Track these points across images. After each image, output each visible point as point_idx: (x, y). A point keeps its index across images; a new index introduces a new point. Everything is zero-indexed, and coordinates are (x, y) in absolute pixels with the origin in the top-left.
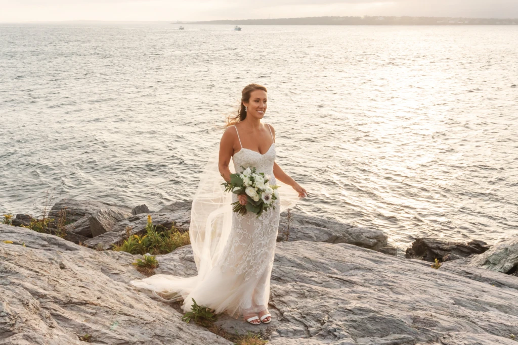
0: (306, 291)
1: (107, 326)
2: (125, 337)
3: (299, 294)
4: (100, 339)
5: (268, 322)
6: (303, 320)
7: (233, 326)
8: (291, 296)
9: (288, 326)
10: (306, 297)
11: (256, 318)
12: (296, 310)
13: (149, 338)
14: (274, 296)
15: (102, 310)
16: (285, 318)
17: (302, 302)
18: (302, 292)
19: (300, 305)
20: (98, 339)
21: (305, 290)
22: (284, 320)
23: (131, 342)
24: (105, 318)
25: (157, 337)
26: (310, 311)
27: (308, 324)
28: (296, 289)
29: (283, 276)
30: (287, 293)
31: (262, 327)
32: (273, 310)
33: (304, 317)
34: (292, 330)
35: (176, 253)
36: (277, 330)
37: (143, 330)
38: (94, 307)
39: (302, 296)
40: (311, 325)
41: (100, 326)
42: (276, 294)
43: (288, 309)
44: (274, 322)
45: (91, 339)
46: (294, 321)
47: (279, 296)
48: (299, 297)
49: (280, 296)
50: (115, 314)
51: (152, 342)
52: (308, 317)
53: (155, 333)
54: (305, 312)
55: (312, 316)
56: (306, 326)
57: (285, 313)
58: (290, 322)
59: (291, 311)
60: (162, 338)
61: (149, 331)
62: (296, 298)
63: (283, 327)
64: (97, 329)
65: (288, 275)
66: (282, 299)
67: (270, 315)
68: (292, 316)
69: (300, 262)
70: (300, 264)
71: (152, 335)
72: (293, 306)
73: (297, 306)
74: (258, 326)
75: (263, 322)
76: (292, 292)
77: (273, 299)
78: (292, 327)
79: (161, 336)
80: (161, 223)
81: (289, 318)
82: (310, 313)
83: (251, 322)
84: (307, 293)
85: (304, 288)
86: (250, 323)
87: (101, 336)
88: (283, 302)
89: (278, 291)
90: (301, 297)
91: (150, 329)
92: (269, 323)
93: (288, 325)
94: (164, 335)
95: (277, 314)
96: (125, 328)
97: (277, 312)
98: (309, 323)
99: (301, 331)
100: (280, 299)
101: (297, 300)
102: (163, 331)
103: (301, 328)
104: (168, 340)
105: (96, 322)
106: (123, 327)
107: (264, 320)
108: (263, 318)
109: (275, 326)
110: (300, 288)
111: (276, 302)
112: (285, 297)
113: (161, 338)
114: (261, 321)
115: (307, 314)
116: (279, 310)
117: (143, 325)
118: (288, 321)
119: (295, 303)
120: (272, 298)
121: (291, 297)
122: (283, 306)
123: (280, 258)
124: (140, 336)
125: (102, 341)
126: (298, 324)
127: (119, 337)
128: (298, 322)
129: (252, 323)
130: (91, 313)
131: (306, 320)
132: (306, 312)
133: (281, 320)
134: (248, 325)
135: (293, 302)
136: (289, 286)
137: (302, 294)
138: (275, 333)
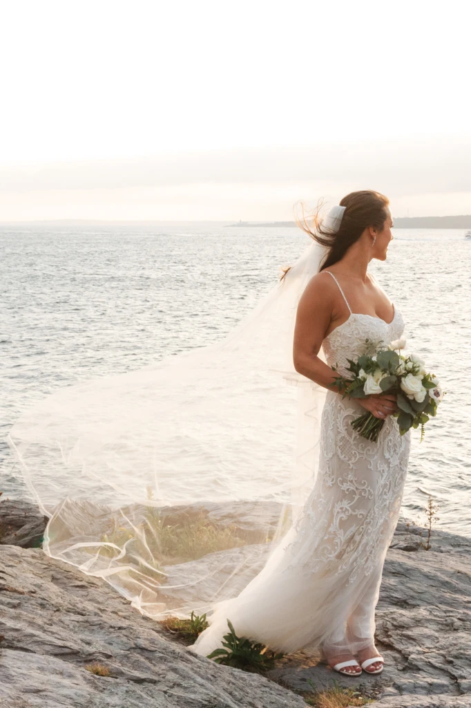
0: (456, 620)
1: (39, 625)
2: (72, 644)
3: (442, 624)
4: (20, 645)
5: (376, 672)
6: (449, 667)
7: (306, 677)
8: (427, 627)
9: (418, 677)
10: (455, 630)
11: (354, 663)
12: (434, 650)
13: (122, 651)
14: (391, 627)
15: (33, 602)
16: (411, 664)
17: (447, 639)
18: (449, 621)
19: (443, 642)
20: (17, 644)
21: (453, 618)
22: (409, 667)
23: (83, 653)
24: (36, 614)
25: (139, 651)
26: (462, 651)
27: (457, 673)
28: (435, 616)
29: (412, 597)
30: (418, 622)
31: (365, 681)
32: (389, 652)
33: (451, 662)
34: (426, 685)
35: (203, 562)
36: (394, 684)
37: (112, 638)
38: (18, 596)
39: (448, 628)
40: (463, 674)
41: (24, 624)
42: (395, 623)
43: (418, 648)
44: (389, 672)
45: (3, 642)
46: (431, 670)
47: (401, 627)
48: (442, 630)
49: (403, 627)
50: (58, 610)
51: (128, 658)
52: (456, 662)
53: (135, 644)
54: (452, 653)
55: (467, 659)
56: (453, 677)
57: (413, 656)
58: (420, 672)
59: (425, 653)
60: (151, 654)
61: (125, 639)
62: (437, 631)
63: (405, 679)
64: (17, 627)
65: (423, 596)
66: (409, 633)
67: (381, 659)
68: (427, 660)
69: (447, 579)
70: (447, 582)
71: (129, 646)
72: (428, 643)
73: (437, 645)
74: (357, 678)
75: (367, 672)
76: (428, 621)
77: (389, 633)
78: (424, 679)
79: (147, 650)
80: (178, 512)
81: (419, 664)
82: (462, 654)
83: (342, 669)
84: (458, 623)
85: (451, 614)
86: (339, 673)
87: (23, 638)
88: (409, 638)
89: (401, 619)
90: (447, 631)
91: (126, 636)
92: (379, 674)
93: (418, 675)
94: (153, 649)
95: (395, 659)
96: (75, 632)
97: (397, 655)
98: (460, 672)
99: (443, 686)
100: (404, 632)
101: (437, 634)
102: (153, 643)
103: (444, 681)
104: (161, 658)
105: (17, 618)
106: (71, 630)
107: (368, 667)
108: (367, 663)
109: (391, 680)
110: (444, 614)
111: (396, 638)
112: (413, 629)
113: (147, 654)
114: (363, 670)
115: (456, 657)
116: (399, 652)
117: (112, 630)
118: (418, 669)
119: (433, 640)
120: (387, 632)
121: (426, 630)
122: (409, 645)
123: (408, 570)
124: (103, 646)
125: (25, 647)
126: (437, 675)
127: (60, 643)
128: (437, 672)
129: (344, 672)
130: (9, 603)
131: (453, 666)
132: (454, 653)
133: (404, 670)
134: (337, 675)
135: (429, 637)
136: (422, 612)
137: (447, 625)
138: (391, 689)
